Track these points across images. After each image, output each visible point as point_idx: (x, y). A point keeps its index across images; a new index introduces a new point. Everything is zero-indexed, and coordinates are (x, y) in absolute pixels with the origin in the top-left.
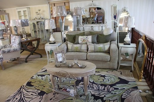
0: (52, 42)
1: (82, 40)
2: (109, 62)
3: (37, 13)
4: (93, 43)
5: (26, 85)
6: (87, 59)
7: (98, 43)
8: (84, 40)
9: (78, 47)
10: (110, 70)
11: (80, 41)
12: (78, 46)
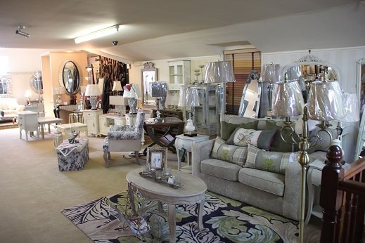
0: (188, 134)
1: (241, 138)
2: (281, 198)
3: (196, 71)
4: (260, 146)
5: (110, 199)
6: (237, 181)
7: (270, 151)
8: (243, 139)
9: (228, 151)
10: (280, 218)
11: (236, 140)
12: (229, 148)
